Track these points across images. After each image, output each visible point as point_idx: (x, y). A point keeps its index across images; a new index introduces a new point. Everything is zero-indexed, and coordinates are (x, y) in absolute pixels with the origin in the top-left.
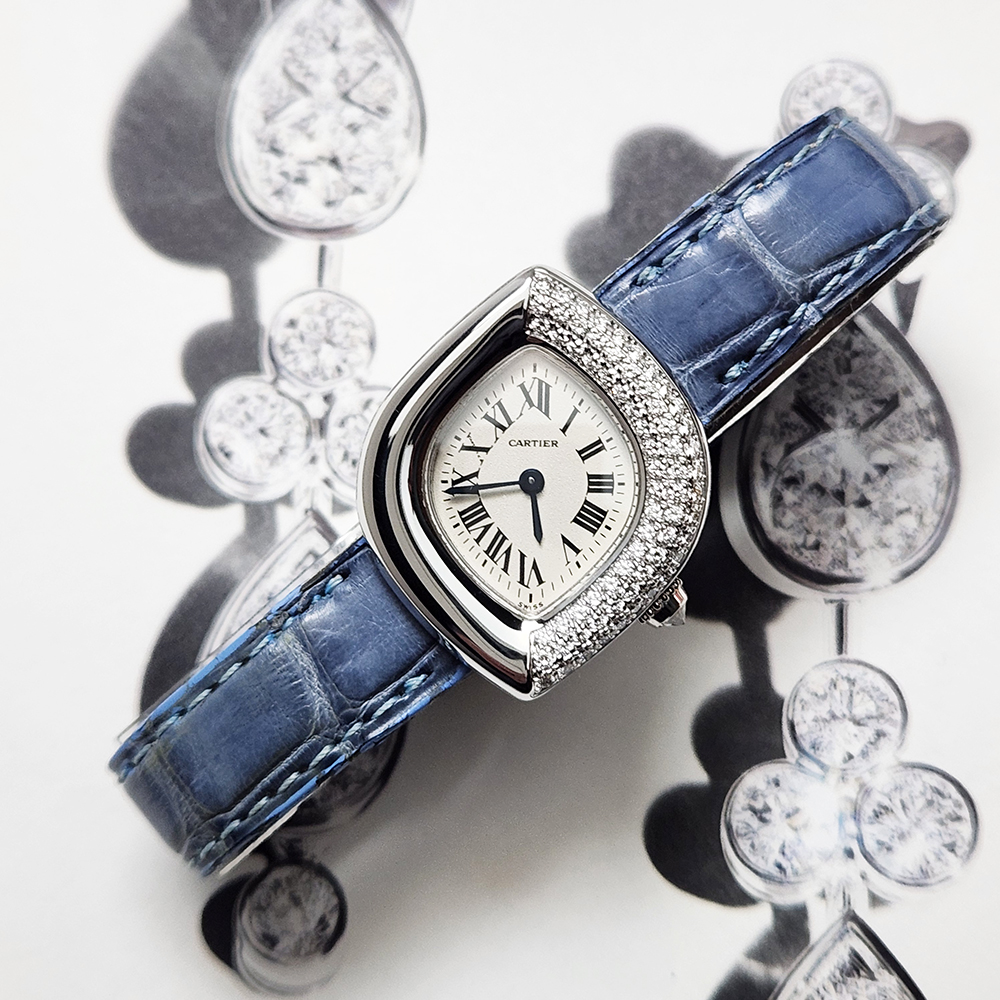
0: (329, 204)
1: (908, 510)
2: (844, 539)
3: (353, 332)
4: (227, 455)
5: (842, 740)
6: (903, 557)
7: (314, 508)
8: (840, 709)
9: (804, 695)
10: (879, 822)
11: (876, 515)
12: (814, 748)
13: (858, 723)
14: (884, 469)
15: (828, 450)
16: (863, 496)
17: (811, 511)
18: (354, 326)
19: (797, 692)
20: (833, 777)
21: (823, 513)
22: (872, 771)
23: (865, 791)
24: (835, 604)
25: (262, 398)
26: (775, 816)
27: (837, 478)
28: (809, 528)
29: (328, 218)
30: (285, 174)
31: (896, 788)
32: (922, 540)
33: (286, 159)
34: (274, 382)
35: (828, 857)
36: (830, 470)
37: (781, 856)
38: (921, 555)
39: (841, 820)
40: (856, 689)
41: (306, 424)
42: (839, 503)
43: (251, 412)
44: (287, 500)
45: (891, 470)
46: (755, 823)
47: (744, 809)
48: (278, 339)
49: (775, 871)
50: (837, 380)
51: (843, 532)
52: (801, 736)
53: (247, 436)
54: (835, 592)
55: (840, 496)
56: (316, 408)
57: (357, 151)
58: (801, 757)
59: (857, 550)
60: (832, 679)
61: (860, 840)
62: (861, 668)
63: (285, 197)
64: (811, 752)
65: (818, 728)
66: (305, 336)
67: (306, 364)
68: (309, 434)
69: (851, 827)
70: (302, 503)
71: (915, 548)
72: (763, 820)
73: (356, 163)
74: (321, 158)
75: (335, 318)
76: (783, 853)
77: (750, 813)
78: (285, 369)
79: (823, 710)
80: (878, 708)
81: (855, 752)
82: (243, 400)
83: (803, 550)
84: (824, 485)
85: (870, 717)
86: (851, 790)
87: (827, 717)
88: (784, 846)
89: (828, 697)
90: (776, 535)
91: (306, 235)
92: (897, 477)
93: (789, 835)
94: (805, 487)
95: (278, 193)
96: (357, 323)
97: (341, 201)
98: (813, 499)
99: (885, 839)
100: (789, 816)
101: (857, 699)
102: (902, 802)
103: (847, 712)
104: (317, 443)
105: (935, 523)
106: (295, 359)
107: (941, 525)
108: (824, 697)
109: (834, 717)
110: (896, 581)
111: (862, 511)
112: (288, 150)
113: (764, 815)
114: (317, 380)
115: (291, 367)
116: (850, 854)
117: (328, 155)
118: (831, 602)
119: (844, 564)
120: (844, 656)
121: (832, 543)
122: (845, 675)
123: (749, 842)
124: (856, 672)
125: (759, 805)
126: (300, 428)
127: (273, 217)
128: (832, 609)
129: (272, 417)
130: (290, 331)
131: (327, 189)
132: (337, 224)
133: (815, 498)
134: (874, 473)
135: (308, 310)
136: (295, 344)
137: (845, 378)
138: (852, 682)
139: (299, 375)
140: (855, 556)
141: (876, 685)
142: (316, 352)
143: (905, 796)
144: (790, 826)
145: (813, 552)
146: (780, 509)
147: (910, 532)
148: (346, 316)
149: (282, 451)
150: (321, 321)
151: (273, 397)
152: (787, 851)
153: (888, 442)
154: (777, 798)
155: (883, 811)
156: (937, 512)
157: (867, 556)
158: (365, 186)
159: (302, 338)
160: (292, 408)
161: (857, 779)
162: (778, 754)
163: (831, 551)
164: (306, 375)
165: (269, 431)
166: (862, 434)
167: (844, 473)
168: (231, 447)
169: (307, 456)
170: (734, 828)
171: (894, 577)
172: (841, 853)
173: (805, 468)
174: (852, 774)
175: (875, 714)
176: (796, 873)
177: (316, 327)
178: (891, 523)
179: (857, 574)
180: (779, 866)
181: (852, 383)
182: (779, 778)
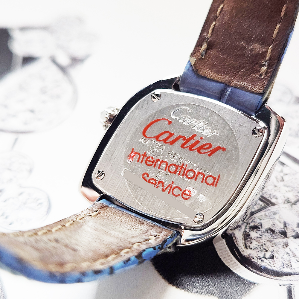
2: (288, 253)
15: (275, 214)
16: (297, 233)
17: (268, 241)
21: (274, 241)
24: (286, 287)
27: (282, 226)
28: (267, 249)
36: (277, 222)
42: (283, 236)
51: (288, 250)
55: (284, 234)
59: (297, 259)
83: (264, 259)
84: (274, 229)
94: (263, 230)
98: (268, 235)
118: (284, 285)
121: (281, 256)
133: (269, 234)
137: (281, 183)
140: (296, 262)
146: (248, 240)
163: (281, 259)
166: (293, 206)
167: (285, 223)
173: (262, 222)
181: (285, 185)
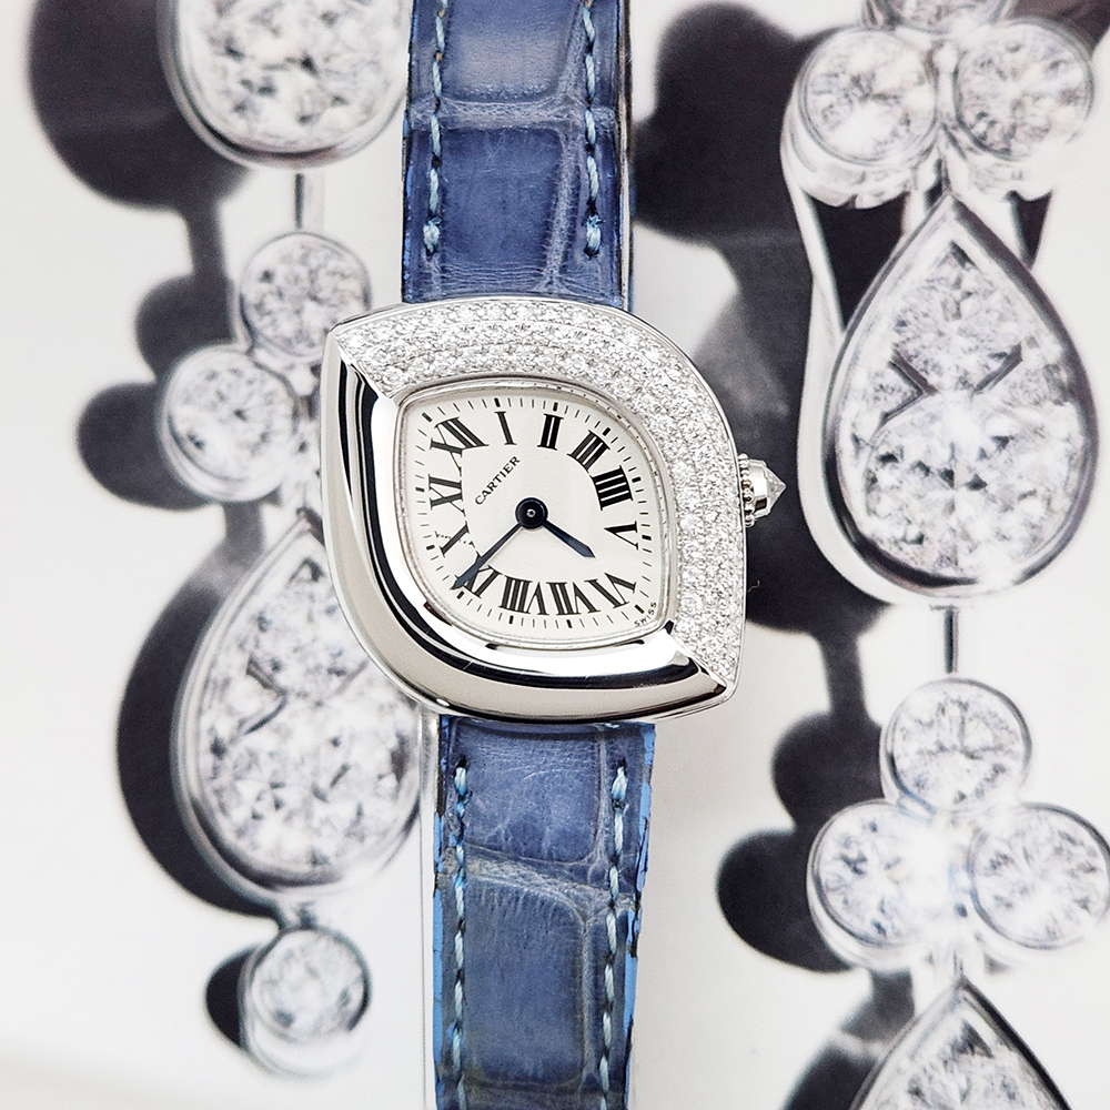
0: (304, 119)
1: (1033, 493)
2: (954, 531)
3: (343, 285)
4: (199, 445)
5: (951, 777)
6: (1027, 552)
7: (308, 506)
8: (950, 739)
9: (906, 722)
10: (997, 874)
11: (993, 499)
12: (918, 785)
13: (972, 756)
14: (1003, 441)
15: (933, 418)
16: (977, 476)
17: (913, 496)
18: (343, 276)
19: (897, 719)
20: (942, 821)
21: (927, 497)
22: (988, 813)
23: (981, 837)
24: (944, 611)
25: (235, 371)
26: (872, 867)
27: (946, 454)
28: (910, 518)
29: (304, 138)
30: (246, 83)
31: (1017, 835)
32: (1051, 530)
33: (247, 62)
34: (250, 352)
35: (935, 915)
37: (881, 914)
38: (1049, 549)
39: (952, 872)
40: (969, 714)
41: (291, 403)
42: (946, 484)
43: (224, 389)
44: (273, 497)
45: (1011, 441)
46: (848, 874)
47: (835, 859)
48: (251, 298)
49: (873, 932)
50: (943, 330)
51: (953, 521)
52: (903, 771)
53: (221, 421)
54: (942, 596)
55: (949, 476)
56: (303, 382)
57: (337, 48)
58: (902, 797)
59: (969, 544)
60: (940, 704)
61: (974, 895)
62: (974, 689)
63: (249, 113)
64: (915, 790)
65: (923, 762)
66: (284, 292)
67: (287, 327)
68: (295, 415)
69: (964, 880)
70: (292, 501)
71: (1042, 540)
72: (856, 871)
73: (335, 64)
74: (290, 60)
75: (319, 267)
76: (883, 911)
77: (841, 864)
78: (263, 335)
79: (929, 740)
80: (996, 737)
81: (968, 790)
82: (213, 376)
83: (903, 544)
84: (927, 464)
85: (985, 749)
86: (964, 837)
87: (934, 748)
88: (883, 903)
89: (935, 724)
90: (868, 526)
91: (276, 162)
92: (1019, 452)
93: (889, 890)
94: (905, 464)
95: (240, 108)
96: (347, 272)
97: (319, 114)
98: (915, 480)
99: (1004, 893)
100: (889, 866)
101: (970, 727)
102: (1025, 851)
103: (958, 743)
104: (306, 427)
105: (1067, 509)
106: (274, 322)
107: (1073, 513)
108: (930, 724)
109: (942, 748)
110: (1019, 582)
111: (976, 494)
112: (248, 51)
113: (859, 866)
114: (301, 347)
115: (269, 332)
116: (963, 912)
117: (299, 55)
118: (939, 608)
119: (952, 560)
120: (953, 674)
121: (939, 536)
122: (955, 697)
123: (841, 898)
124: (967, 694)
125: (853, 855)
126: (284, 408)
127: (236, 140)
128: (940, 617)
129: (250, 395)
130: (265, 287)
131: (301, 101)
132: (315, 145)
133: (918, 479)
134: (991, 447)
135: (285, 259)
136: (272, 303)
137: (955, 325)
138: (964, 706)
139: (278, 341)
140: (967, 551)
141: (993, 710)
142: (298, 312)
143: (1028, 842)
144: (890, 878)
145: (916, 546)
146: (874, 493)
147: (1035, 521)
148: (333, 264)
149: (264, 437)
150: (303, 272)
151: (250, 371)
152: (886, 908)
153: (1009, 408)
154: (874, 846)
155: (1001, 860)
156: (1068, 495)
157: (982, 551)
158: (347, 95)
159: (280, 295)
160: (273, 384)
161: (971, 823)
162: (876, 793)
163: (937, 546)
164: (288, 342)
165: (248, 414)
166: (976, 396)
167: (953, 447)
168: (202, 435)
169: (294, 443)
170: (823, 881)
171: (1015, 579)
172: (951, 910)
173: (905, 442)
174: (964, 818)
175: (992, 745)
176: (898, 934)
177: (297, 279)
178: (1012, 509)
179: (969, 574)
180: (879, 927)
181: (962, 332)
182: (877, 822)
